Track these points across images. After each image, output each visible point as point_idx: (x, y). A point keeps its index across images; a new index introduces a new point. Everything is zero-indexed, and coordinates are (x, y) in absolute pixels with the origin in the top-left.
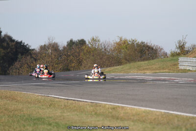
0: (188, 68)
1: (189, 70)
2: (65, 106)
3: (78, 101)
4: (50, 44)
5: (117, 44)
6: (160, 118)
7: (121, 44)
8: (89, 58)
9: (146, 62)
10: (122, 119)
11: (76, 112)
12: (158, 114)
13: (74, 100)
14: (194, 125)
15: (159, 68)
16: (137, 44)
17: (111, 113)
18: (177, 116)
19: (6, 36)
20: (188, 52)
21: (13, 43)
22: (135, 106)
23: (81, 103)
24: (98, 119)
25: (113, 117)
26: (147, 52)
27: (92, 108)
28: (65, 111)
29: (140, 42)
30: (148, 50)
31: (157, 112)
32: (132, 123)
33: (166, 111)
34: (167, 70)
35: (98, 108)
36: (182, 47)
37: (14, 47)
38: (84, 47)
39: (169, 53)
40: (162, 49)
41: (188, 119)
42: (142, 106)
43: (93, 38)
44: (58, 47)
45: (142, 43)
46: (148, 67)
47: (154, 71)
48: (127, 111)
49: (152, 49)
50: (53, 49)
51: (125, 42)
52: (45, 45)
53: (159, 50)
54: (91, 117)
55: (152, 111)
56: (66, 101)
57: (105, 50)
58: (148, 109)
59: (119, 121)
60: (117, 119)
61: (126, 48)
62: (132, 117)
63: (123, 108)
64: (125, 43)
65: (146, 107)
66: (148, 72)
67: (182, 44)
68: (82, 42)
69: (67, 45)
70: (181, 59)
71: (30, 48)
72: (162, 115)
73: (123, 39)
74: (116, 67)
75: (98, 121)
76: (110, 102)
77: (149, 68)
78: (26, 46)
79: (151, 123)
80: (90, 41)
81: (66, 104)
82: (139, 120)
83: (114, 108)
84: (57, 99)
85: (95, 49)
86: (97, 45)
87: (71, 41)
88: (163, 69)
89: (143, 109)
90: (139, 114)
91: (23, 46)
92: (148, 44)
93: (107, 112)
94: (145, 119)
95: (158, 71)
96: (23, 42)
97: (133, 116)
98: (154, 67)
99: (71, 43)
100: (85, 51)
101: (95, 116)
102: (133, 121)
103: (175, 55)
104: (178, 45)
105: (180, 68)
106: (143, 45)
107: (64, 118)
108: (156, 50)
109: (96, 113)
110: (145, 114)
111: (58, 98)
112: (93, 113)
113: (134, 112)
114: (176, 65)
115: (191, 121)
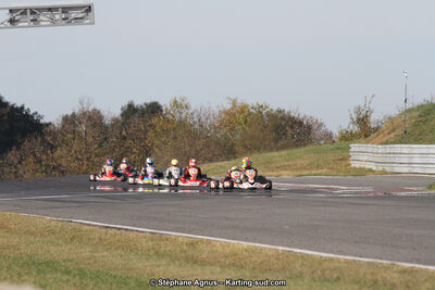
0: (368, 166)
1: (370, 170)
2: (100, 239)
3: (126, 230)
4: (84, 114)
5: (226, 113)
6: (272, 259)
7: (234, 115)
8: (165, 143)
9: (284, 153)
10: (203, 263)
11: (119, 252)
12: (271, 253)
13: (119, 229)
14: (328, 272)
15: (310, 166)
16: (268, 114)
17: (185, 252)
18: (302, 256)
20: (376, 130)
21: (4, 111)
22: (233, 239)
24: (158, 263)
25: (187, 259)
26: (289, 132)
27: (150, 243)
28: (100, 249)
29: (275, 109)
30: (292, 127)
31: (270, 249)
32: (218, 269)
33: (288, 249)
34: (324, 171)
35: (162, 243)
36: (363, 121)
37: (5, 118)
38: (155, 120)
39: (336, 133)
40: (321, 125)
41: (321, 261)
42: (246, 240)
43: (175, 102)
44: (101, 118)
45: (280, 111)
46: (286, 163)
47: (298, 173)
48: (215, 249)
49: (301, 123)
50: (89, 123)
51: (243, 109)
52: (73, 115)
53: (315, 127)
54: (147, 260)
56: (104, 230)
57: (201, 126)
58: (257, 245)
59: (195, 266)
60: (196, 262)
61: (245, 122)
62: (222, 260)
63: (209, 242)
64: (243, 112)
66: (286, 174)
67: (364, 113)
68: (154, 108)
69: (122, 115)
70: (354, 147)
71: (42, 121)
72: (278, 256)
73: (239, 101)
74: (219, 164)
75: (158, 266)
76: (189, 233)
77: (289, 165)
78: (32, 117)
79: (254, 268)
80: (169, 108)
81: (103, 236)
82: (233, 265)
83: (192, 244)
84: (87, 227)
85: (182, 123)
86: (183, 116)
87: (130, 106)
88: (318, 167)
89: (245, 244)
90: (236, 255)
91: (27, 115)
92: (292, 114)
93: (178, 249)
94: (245, 263)
95: (306, 172)
96: (26, 108)
97: (226, 257)
98: (299, 162)
99: (130, 111)
100: (158, 129)
101: (155, 257)
103: (348, 137)
104: (354, 116)
105: (353, 166)
106: (281, 115)
107: (95, 262)
108: (309, 127)
109: (157, 253)
110: (246, 254)
111: (89, 225)
112: (152, 252)
113: (227, 251)
114: (346, 158)
115: (326, 264)
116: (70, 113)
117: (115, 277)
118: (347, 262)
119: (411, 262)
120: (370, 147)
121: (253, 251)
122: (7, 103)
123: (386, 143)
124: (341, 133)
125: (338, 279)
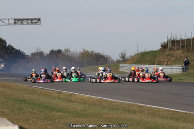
0: (125, 71)
1: (126, 72)
4: (38, 53)
5: (81, 53)
7: (84, 54)
10: (73, 102)
11: (46, 97)
14: (114, 106)
16: (94, 54)
18: (106, 100)
19: (9, 46)
20: (127, 60)
21: (14, 51)
23: (51, 92)
24: (59, 101)
25: (68, 100)
26: (101, 60)
27: (56, 95)
28: (40, 96)
29: (96, 53)
30: (102, 58)
32: (78, 104)
35: (60, 95)
36: (123, 57)
37: (14, 53)
38: (60, 55)
39: (115, 60)
40: (111, 58)
41: (112, 102)
43: (66, 49)
44: (43, 54)
45: (98, 53)
48: (77, 97)
49: (104, 57)
50: (39, 55)
52: (35, 53)
53: (109, 58)
54: (55, 100)
55: (92, 98)
57: (74, 57)
60: (71, 101)
61: (87, 56)
63: (75, 95)
64: (86, 53)
65: (90, 95)
67: (123, 55)
68: (59, 51)
69: (50, 53)
70: (121, 65)
71: (25, 55)
72: (98, 100)
73: (86, 50)
79: (89, 104)
80: (64, 51)
81: (42, 92)
82: (83, 103)
83: (70, 95)
85: (68, 56)
86: (68, 54)
87: (52, 51)
90: (84, 99)
91: (21, 53)
92: (102, 54)
93: (66, 97)
94: (87, 102)
96: (20, 50)
99: (52, 52)
100: (60, 58)
102: (80, 103)
103: (119, 62)
104: (121, 55)
105: (120, 70)
107: (38, 100)
108: (107, 58)
113: (81, 98)
114: (118, 68)
115: (113, 104)
116: (34, 52)
117: (44, 106)
118: (120, 103)
119: (141, 103)
120: (126, 65)
121: (90, 98)
122: (14, 49)
123: (131, 64)
124: (117, 60)
125: (117, 109)
